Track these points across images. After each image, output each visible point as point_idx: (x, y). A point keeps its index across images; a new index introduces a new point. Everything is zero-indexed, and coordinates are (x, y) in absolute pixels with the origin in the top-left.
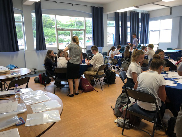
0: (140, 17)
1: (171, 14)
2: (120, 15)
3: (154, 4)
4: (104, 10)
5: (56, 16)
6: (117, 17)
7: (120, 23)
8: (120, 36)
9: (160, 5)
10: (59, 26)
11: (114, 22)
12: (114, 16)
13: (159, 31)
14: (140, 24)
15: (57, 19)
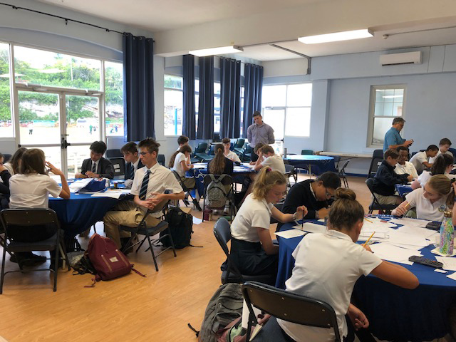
0: (242, 73)
1: (309, 72)
2: (196, 63)
3: (276, 46)
4: (157, 47)
5: (15, 47)
6: (188, 66)
7: (197, 83)
8: (197, 116)
9: (288, 50)
10: (21, 75)
11: (181, 80)
12: (180, 63)
13: (284, 108)
14: (243, 90)
15: (15, 56)
